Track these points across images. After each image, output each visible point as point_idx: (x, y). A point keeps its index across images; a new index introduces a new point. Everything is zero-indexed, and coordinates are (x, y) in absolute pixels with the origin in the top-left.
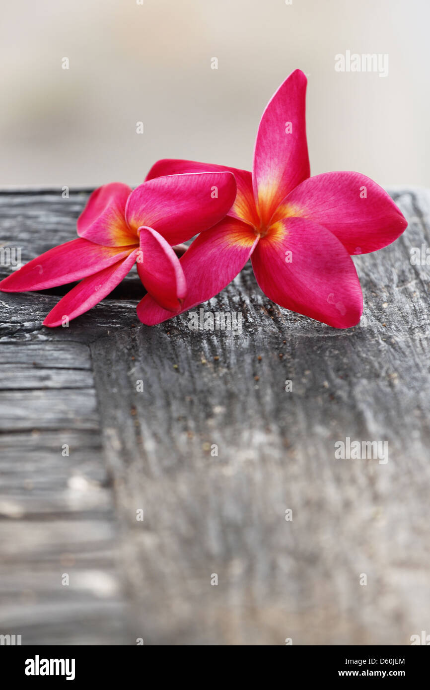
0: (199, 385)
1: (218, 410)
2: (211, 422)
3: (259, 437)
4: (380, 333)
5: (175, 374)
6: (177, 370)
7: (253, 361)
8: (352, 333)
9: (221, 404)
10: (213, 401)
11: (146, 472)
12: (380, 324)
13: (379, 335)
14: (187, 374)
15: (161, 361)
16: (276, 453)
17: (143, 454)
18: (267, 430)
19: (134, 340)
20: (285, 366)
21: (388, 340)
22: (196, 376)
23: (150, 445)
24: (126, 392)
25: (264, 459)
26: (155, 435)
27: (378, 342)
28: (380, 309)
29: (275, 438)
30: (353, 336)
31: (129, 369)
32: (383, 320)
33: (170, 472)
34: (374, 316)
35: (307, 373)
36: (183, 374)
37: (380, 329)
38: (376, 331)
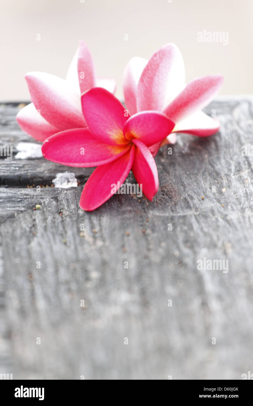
0: (81, 256)
1: (95, 275)
2: (89, 285)
3: (124, 297)
4: (219, 212)
5: (63, 247)
6: (65, 243)
7: (123, 236)
8: (198, 213)
9: (97, 269)
10: (90, 267)
11: (37, 326)
12: (219, 205)
13: (219, 214)
14: (72, 247)
15: (54, 236)
16: (135, 309)
17: (36, 311)
18: (130, 290)
19: (34, 220)
20: (147, 239)
21: (225, 217)
22: (79, 248)
23: (41, 304)
24: (26, 261)
25: (127, 314)
26: (46, 297)
27: (217, 219)
28: (220, 193)
29: (136, 297)
30: (199, 215)
31: (29, 242)
32: (222, 201)
33: (55, 326)
34: (216, 199)
35: (163, 244)
36: (69, 247)
37: (220, 209)
38: (216, 210)
